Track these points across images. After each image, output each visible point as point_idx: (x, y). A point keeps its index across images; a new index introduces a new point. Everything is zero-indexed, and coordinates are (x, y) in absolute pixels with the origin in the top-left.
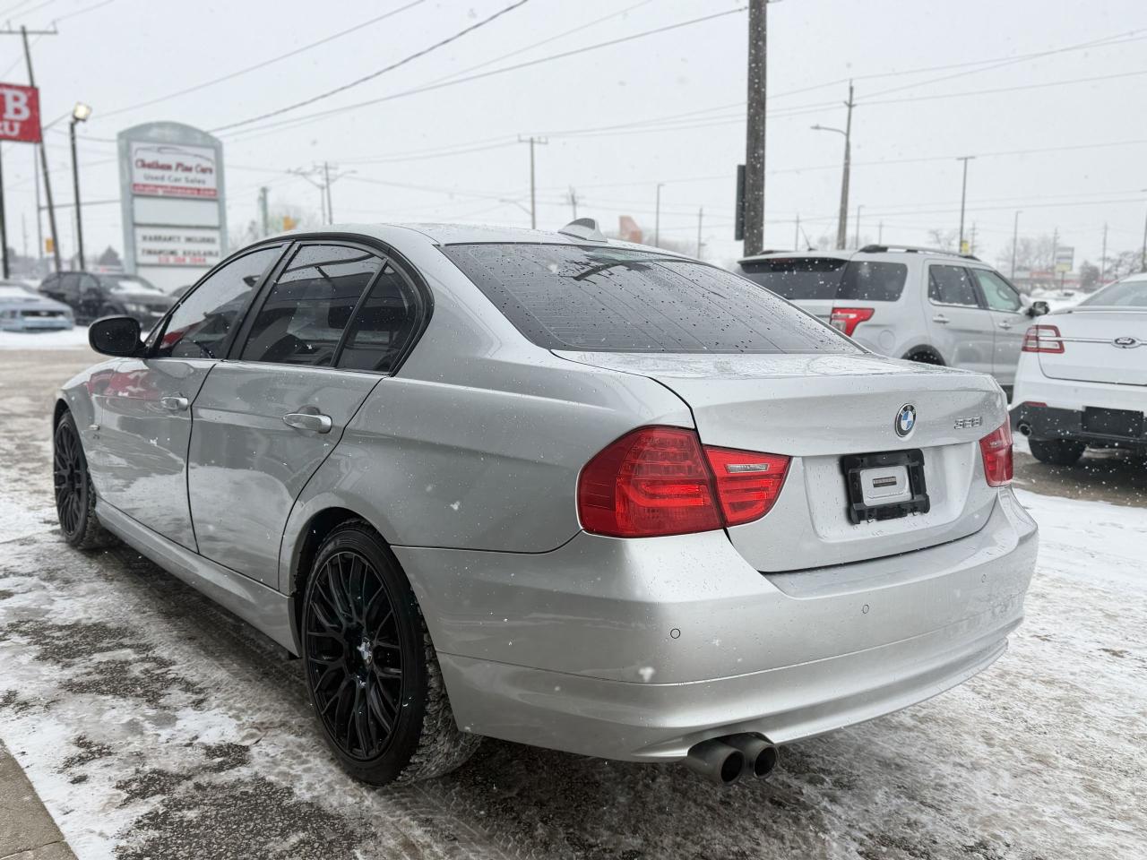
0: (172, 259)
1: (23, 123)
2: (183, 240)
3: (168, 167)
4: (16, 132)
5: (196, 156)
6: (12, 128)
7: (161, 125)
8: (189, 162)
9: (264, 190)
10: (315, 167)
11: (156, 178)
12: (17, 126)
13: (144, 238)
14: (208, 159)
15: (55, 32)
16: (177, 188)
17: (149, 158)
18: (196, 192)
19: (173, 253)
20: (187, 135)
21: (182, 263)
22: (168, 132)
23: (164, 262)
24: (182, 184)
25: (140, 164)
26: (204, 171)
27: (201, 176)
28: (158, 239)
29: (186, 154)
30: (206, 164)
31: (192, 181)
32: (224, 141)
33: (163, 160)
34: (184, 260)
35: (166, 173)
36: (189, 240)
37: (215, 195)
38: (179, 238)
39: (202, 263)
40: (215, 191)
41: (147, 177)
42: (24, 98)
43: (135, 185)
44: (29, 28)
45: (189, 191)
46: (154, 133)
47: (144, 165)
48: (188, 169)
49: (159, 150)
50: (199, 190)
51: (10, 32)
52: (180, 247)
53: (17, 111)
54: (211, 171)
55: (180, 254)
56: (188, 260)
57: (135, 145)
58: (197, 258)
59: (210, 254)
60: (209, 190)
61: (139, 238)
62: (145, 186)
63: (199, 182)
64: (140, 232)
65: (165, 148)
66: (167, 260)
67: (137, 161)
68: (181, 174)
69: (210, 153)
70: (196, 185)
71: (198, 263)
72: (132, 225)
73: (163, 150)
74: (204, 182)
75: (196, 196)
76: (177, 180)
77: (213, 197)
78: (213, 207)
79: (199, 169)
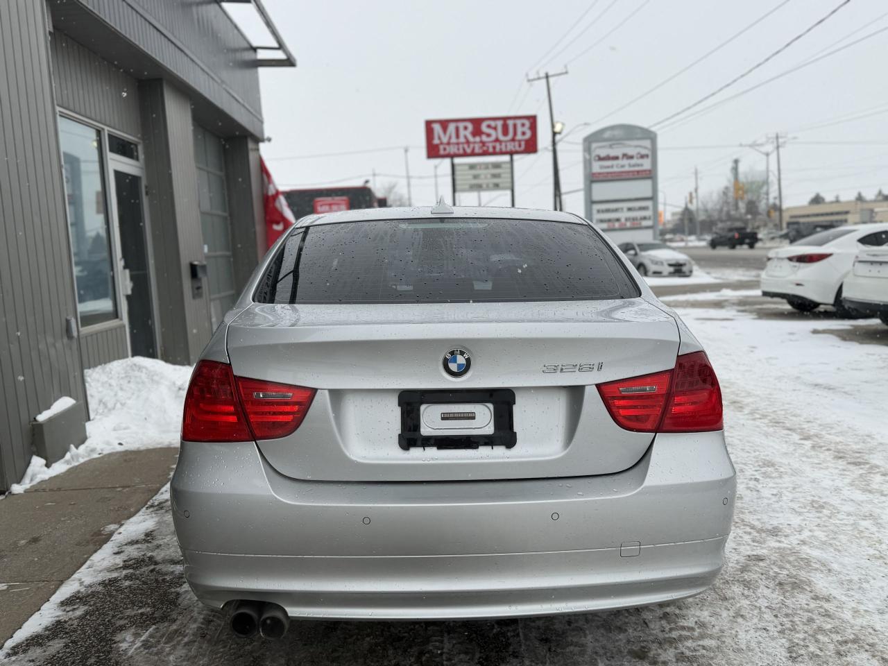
0: (617, 225)
1: (527, 141)
2: (625, 210)
3: (616, 158)
4: (523, 147)
5: (636, 146)
6: (520, 146)
7: (612, 128)
8: (630, 152)
9: (736, 162)
10: (768, 139)
11: (608, 167)
12: (523, 143)
13: (599, 211)
14: (646, 148)
15: (566, 73)
16: (622, 172)
17: (603, 153)
18: (636, 173)
19: (618, 220)
20: (631, 132)
21: (624, 227)
22: (617, 133)
23: (612, 227)
24: (627, 169)
25: (597, 158)
26: (642, 157)
27: (640, 161)
28: (608, 211)
29: (630, 146)
30: (644, 152)
31: (634, 166)
32: (659, 133)
33: (612, 153)
34: (625, 225)
35: (615, 162)
36: (630, 209)
37: (650, 174)
38: (622, 209)
39: (638, 226)
40: (650, 171)
41: (601, 167)
42: (527, 123)
43: (594, 174)
44: (550, 74)
45: (631, 174)
46: (607, 135)
47: (600, 159)
48: (632, 157)
49: (611, 146)
50: (638, 172)
51: (539, 78)
52: (623, 215)
53: (524, 133)
54: (647, 156)
55: (623, 220)
56: (628, 224)
57: (594, 145)
58: (636, 222)
59: (645, 218)
60: (645, 171)
61: (594, 212)
62: (600, 174)
63: (638, 165)
64: (596, 207)
65: (614, 144)
66: (614, 225)
67: (595, 157)
68: (626, 162)
69: (647, 143)
70: (637, 169)
71: (636, 226)
72: (590, 202)
73: (614, 146)
74: (642, 165)
75: (636, 176)
76: (623, 166)
77: (649, 176)
78: (648, 183)
79: (639, 156)
